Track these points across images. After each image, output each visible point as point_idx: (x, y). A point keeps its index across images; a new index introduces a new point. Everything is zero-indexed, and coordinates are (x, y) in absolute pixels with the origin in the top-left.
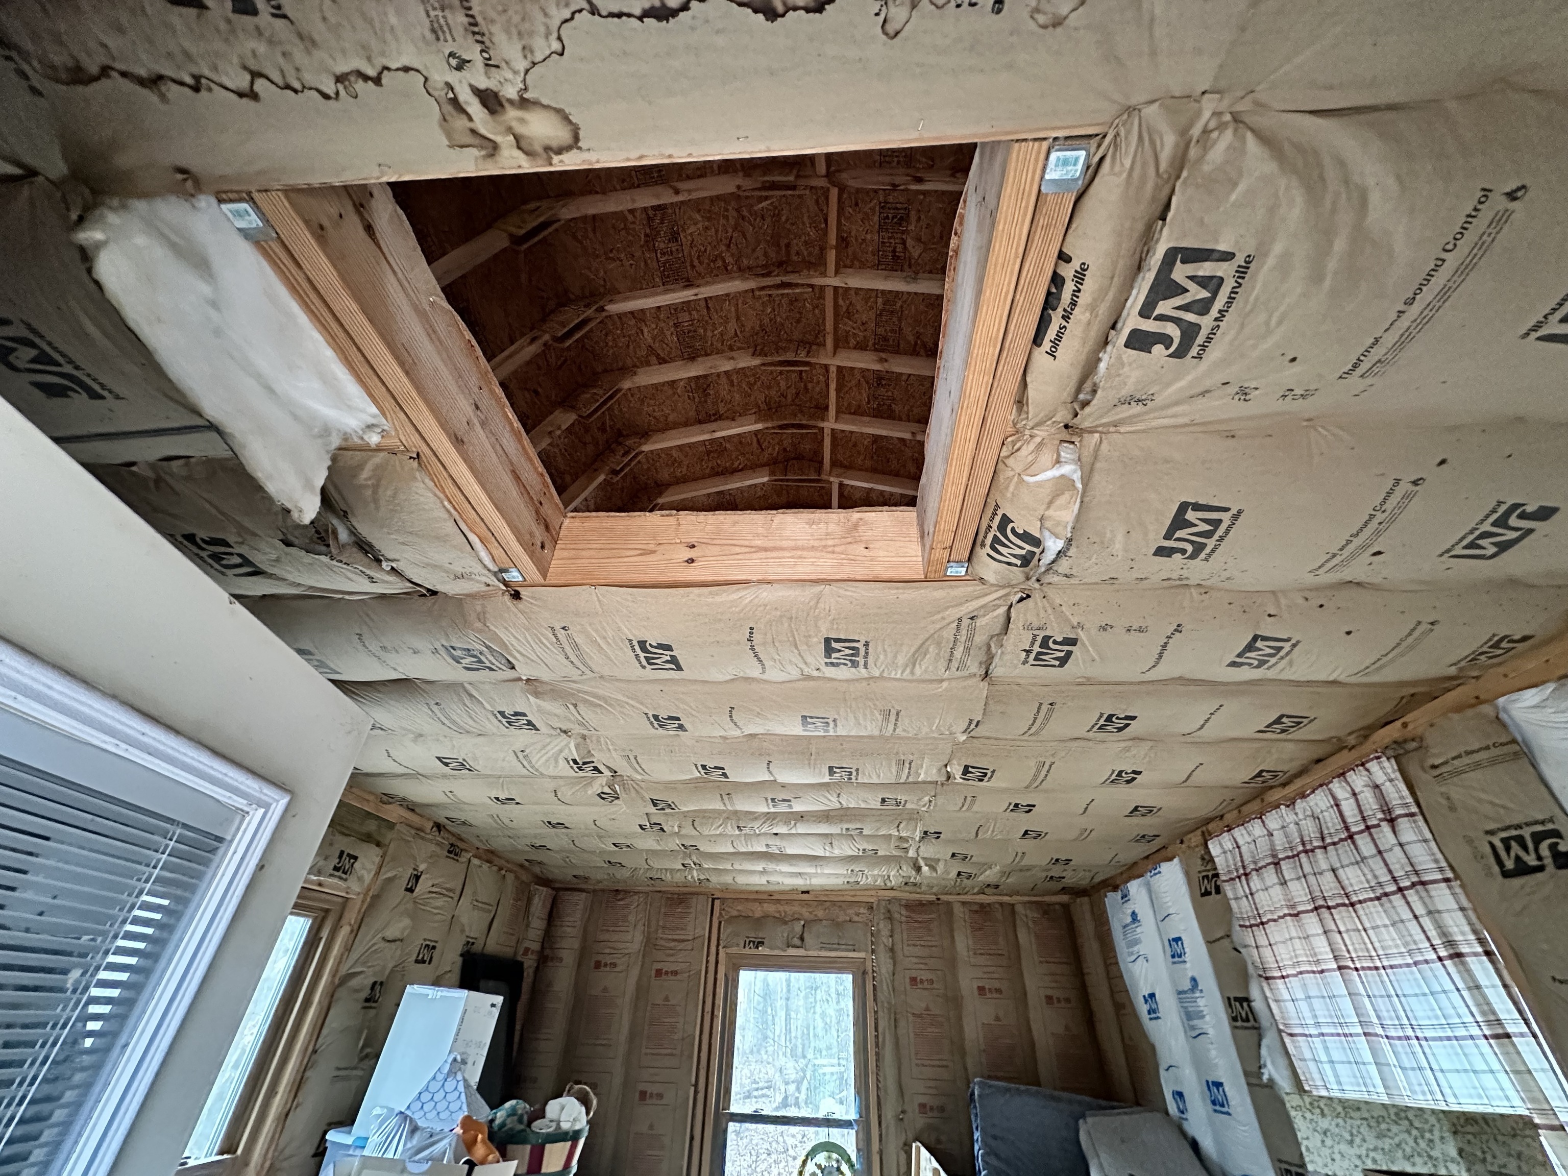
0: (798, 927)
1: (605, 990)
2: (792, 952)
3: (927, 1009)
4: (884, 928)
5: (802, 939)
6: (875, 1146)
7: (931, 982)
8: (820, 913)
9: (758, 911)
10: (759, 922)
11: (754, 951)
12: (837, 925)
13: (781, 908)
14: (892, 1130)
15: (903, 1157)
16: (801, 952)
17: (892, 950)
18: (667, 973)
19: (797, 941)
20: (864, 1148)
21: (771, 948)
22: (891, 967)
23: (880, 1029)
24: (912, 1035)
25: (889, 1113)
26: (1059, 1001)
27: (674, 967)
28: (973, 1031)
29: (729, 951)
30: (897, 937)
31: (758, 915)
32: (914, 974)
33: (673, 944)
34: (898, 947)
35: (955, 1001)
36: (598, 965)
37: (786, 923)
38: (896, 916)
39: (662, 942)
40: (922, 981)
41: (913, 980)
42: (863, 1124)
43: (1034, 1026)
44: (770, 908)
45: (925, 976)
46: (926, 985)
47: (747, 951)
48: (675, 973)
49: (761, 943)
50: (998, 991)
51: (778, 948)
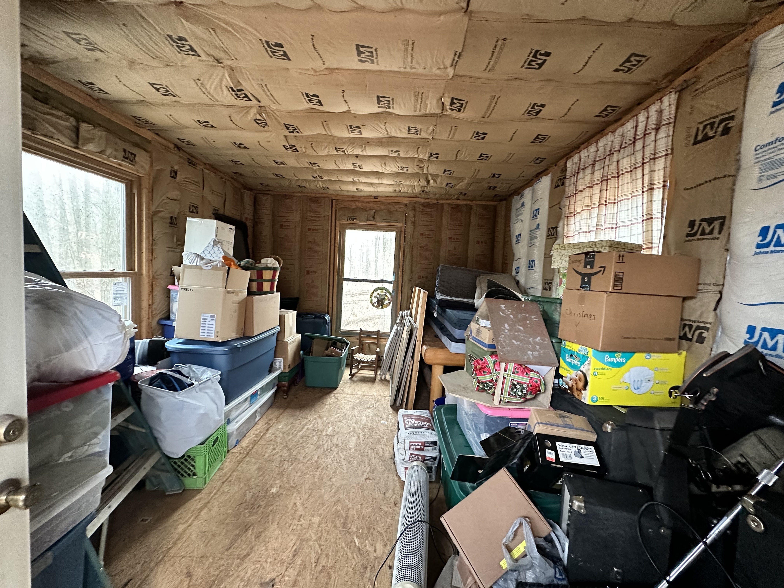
0: (372, 213)
1: (286, 235)
2: (369, 223)
3: (426, 245)
4: (411, 213)
5: (374, 217)
6: (400, 289)
7: (429, 235)
8: (383, 207)
9: (353, 205)
10: (354, 210)
11: (352, 222)
12: (390, 212)
13: (364, 205)
14: (406, 284)
15: (410, 291)
16: (373, 223)
17: (414, 223)
18: (313, 230)
19: (371, 219)
20: (396, 289)
21: (360, 221)
22: (412, 229)
23: (406, 251)
24: (419, 254)
25: (406, 278)
26: (482, 242)
27: (316, 227)
28: (443, 253)
29: (341, 222)
30: (417, 218)
31: (354, 207)
32: (422, 232)
33: (314, 218)
34: (417, 222)
35: (439, 242)
36: (282, 226)
37: (366, 211)
38: (418, 209)
39: (310, 218)
40: (425, 235)
41: (422, 234)
42: (396, 282)
43: (469, 252)
44: (359, 205)
45: (427, 232)
46: (427, 236)
47: (349, 222)
48: (317, 230)
49: (355, 219)
50: (458, 239)
51: (362, 221)
